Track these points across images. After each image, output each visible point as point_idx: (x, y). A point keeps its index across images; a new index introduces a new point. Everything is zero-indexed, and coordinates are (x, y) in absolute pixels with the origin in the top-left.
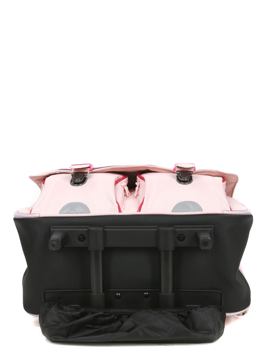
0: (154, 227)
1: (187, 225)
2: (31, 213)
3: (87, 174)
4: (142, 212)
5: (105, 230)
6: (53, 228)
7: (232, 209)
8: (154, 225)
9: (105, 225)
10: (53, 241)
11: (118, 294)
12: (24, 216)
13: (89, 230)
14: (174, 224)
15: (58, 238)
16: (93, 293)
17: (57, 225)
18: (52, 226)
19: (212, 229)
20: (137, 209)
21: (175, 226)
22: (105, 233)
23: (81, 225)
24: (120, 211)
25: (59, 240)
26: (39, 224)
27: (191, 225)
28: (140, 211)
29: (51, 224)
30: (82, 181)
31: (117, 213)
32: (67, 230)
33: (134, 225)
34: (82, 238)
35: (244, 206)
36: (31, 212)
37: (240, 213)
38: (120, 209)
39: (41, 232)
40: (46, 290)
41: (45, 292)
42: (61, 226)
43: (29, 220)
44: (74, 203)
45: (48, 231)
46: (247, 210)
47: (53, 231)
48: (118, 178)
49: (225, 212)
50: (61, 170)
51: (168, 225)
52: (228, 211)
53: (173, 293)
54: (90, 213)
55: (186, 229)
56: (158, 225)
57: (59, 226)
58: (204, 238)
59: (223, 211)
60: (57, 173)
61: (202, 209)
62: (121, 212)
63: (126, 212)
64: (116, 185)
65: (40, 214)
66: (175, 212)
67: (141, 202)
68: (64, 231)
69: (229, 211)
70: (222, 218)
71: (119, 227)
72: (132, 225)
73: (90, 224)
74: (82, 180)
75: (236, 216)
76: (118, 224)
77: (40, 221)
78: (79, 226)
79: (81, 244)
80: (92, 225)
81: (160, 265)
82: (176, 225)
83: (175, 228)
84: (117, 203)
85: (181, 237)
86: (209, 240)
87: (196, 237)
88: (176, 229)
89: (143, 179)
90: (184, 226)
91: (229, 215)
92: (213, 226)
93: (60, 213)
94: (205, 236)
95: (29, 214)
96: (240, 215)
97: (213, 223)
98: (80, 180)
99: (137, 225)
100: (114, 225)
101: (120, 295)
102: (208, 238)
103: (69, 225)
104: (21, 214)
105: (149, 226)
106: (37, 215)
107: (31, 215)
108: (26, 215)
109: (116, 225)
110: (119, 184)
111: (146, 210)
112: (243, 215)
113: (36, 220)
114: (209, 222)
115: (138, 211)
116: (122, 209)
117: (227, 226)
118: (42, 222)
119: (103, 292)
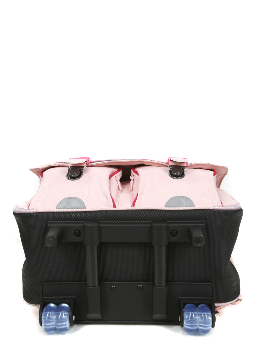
0: (147, 222)
1: (179, 220)
2: (29, 208)
3: (83, 168)
4: (136, 207)
5: (100, 225)
6: (50, 223)
7: (223, 204)
8: (147, 221)
9: (100, 220)
10: (49, 237)
11: (113, 286)
12: (22, 211)
13: (84, 226)
14: (166, 220)
15: (54, 235)
16: (88, 286)
17: (54, 220)
18: (49, 221)
19: (204, 225)
20: (131, 204)
21: (167, 221)
22: (100, 228)
23: (77, 220)
24: (114, 206)
25: (55, 237)
26: (37, 219)
27: (183, 220)
28: (134, 206)
29: (48, 219)
30: (78, 176)
31: (112, 208)
32: (63, 225)
33: (129, 220)
34: (78, 233)
35: (233, 199)
36: (29, 206)
37: (231, 209)
38: (115, 204)
39: (39, 227)
40: (44, 282)
41: (43, 284)
42: (58, 221)
43: (27, 215)
44: (70, 197)
45: (45, 226)
46: (237, 204)
47: (50, 227)
48: (112, 172)
49: (216, 208)
50: (60, 163)
51: (162, 220)
52: (219, 206)
53: (166, 286)
54: (85, 208)
55: (179, 225)
56: (151, 220)
57: (55, 221)
58: (197, 235)
59: (214, 206)
60: (55, 166)
61: (194, 204)
62: (116, 207)
63: (120, 207)
64: (110, 179)
65: (37, 209)
66: (168, 207)
67: (135, 197)
68: (60, 226)
69: (221, 206)
70: (213, 213)
71: (114, 222)
72: (126, 220)
73: (86, 219)
74: (78, 174)
75: (227, 212)
76: (112, 220)
77: (37, 216)
78: (75, 221)
79: (77, 239)
80: (87, 220)
81: (154, 260)
82: (169, 220)
83: (168, 223)
84: (112, 198)
85: (173, 233)
86: (202, 237)
87: (188, 233)
88: (169, 225)
89: (137, 173)
90: (177, 221)
91: (220, 210)
92: (204, 221)
93: (56, 209)
94: (198, 234)
95: (27, 209)
96: (231, 210)
97: (204, 218)
98: (76, 174)
99: (131, 220)
100: (109, 221)
101: (115, 287)
102: (201, 235)
103: (65, 221)
104: (19, 209)
105: (142, 221)
106: (35, 211)
107: (29, 210)
108: (24, 210)
109: (111, 221)
110: (113, 178)
111: (140, 206)
112: (234, 210)
113: (34, 216)
114: (201, 218)
115: (132, 207)
116: (116, 205)
117: (218, 221)
118: (40, 218)
119: (98, 286)
